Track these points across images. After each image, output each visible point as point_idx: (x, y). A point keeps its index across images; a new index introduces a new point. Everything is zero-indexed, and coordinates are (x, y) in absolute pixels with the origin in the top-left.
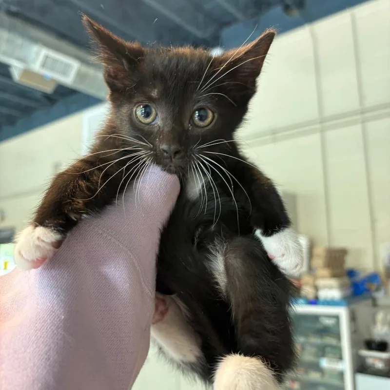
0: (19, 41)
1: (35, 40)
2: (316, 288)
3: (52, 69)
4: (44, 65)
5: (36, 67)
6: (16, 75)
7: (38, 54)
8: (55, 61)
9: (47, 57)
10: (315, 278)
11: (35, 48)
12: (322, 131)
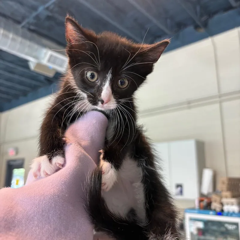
0: (36, 46)
1: (45, 46)
2: (222, 204)
3: (54, 63)
4: (49, 61)
5: (45, 62)
6: (32, 66)
7: (46, 54)
8: (56, 58)
9: (51, 56)
10: (221, 197)
11: (44, 51)
12: (221, 102)
